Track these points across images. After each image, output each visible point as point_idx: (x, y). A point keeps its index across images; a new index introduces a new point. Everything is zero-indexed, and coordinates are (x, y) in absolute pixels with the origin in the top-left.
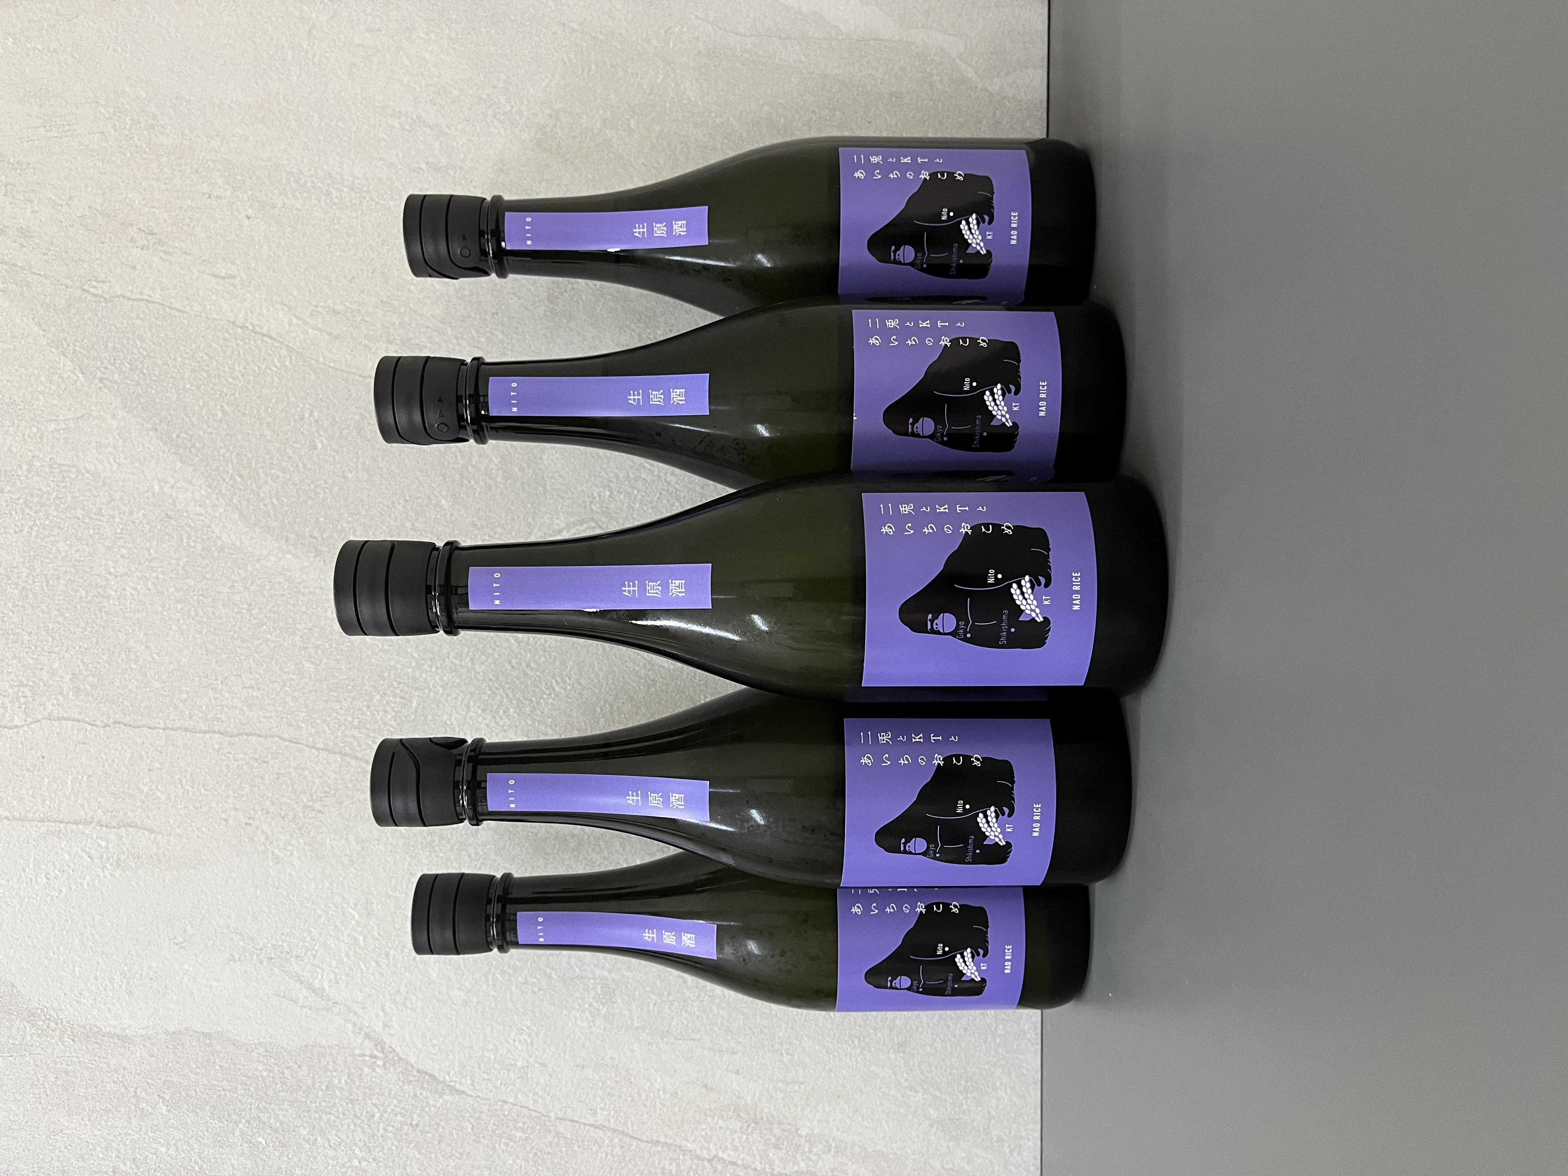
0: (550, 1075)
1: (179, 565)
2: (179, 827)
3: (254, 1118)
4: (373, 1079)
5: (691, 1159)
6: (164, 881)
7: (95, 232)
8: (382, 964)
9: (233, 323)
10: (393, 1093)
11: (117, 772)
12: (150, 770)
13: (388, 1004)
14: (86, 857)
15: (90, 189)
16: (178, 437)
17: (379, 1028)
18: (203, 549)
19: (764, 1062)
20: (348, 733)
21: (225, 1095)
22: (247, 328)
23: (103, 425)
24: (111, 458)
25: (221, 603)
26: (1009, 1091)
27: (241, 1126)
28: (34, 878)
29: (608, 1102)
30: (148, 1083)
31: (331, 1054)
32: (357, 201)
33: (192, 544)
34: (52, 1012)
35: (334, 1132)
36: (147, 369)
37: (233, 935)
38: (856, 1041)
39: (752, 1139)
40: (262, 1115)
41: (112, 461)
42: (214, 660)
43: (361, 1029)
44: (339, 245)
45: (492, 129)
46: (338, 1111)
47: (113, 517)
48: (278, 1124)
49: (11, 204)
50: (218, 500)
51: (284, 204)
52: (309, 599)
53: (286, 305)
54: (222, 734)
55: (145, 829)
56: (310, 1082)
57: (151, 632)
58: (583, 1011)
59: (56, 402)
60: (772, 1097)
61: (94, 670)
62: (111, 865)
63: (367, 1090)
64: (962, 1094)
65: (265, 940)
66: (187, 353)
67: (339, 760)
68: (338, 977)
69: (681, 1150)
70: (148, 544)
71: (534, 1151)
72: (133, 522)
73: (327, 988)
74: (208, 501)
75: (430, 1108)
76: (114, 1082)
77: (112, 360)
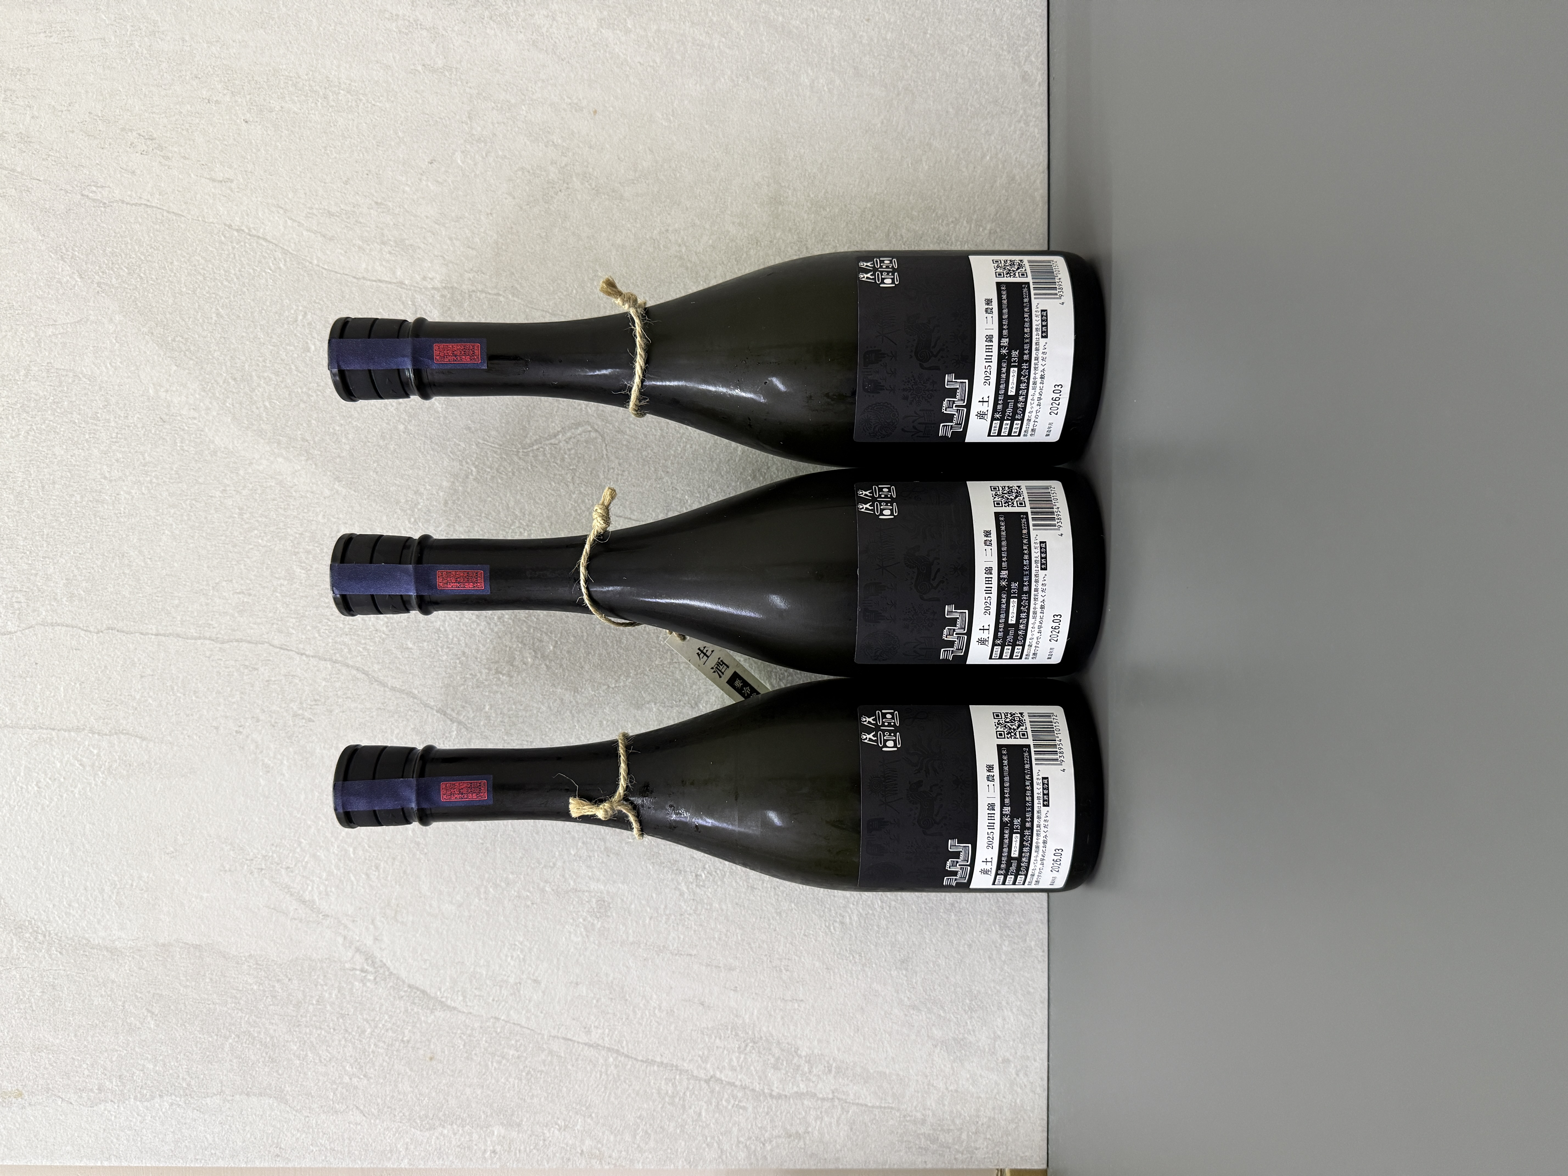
0: (544, 992)
1: (172, 469)
2: (170, 735)
3: (244, 1032)
4: (364, 993)
5: (688, 1079)
6: (155, 790)
7: (95, 138)
8: (372, 876)
9: (230, 226)
10: (384, 1008)
11: (110, 678)
12: (142, 677)
13: (378, 918)
14: (78, 765)
15: (91, 94)
16: (174, 340)
17: (369, 942)
18: (196, 454)
19: (762, 978)
20: (338, 640)
21: (215, 1009)
22: (243, 230)
23: (100, 329)
24: (108, 361)
25: (213, 508)
26: (1014, 1010)
27: (231, 1041)
28: (24, 786)
29: (603, 1021)
30: (136, 997)
31: (322, 968)
32: (354, 104)
33: (186, 448)
34: (39, 924)
35: (324, 1047)
36: (144, 274)
37: (224, 845)
38: (857, 956)
39: (750, 1060)
40: (252, 1030)
41: (108, 365)
42: (205, 565)
43: (351, 943)
44: (335, 147)
45: (488, 31)
46: (328, 1026)
47: (108, 421)
48: (268, 1040)
49: (10, 109)
50: (211, 403)
51: (282, 107)
52: (300, 504)
53: (282, 208)
54: (213, 640)
55: (137, 736)
56: (300, 996)
57: (144, 537)
58: (577, 926)
59: (54, 307)
60: (770, 1015)
61: (88, 575)
62: (103, 773)
63: (358, 1005)
64: (966, 1013)
65: (255, 851)
66: (184, 257)
67: (330, 667)
68: (329, 889)
69: (677, 1070)
70: (142, 448)
71: (527, 1069)
72: (129, 427)
73: (317, 900)
74: (202, 404)
75: (421, 1024)
76: (101, 996)
77: (110, 264)
